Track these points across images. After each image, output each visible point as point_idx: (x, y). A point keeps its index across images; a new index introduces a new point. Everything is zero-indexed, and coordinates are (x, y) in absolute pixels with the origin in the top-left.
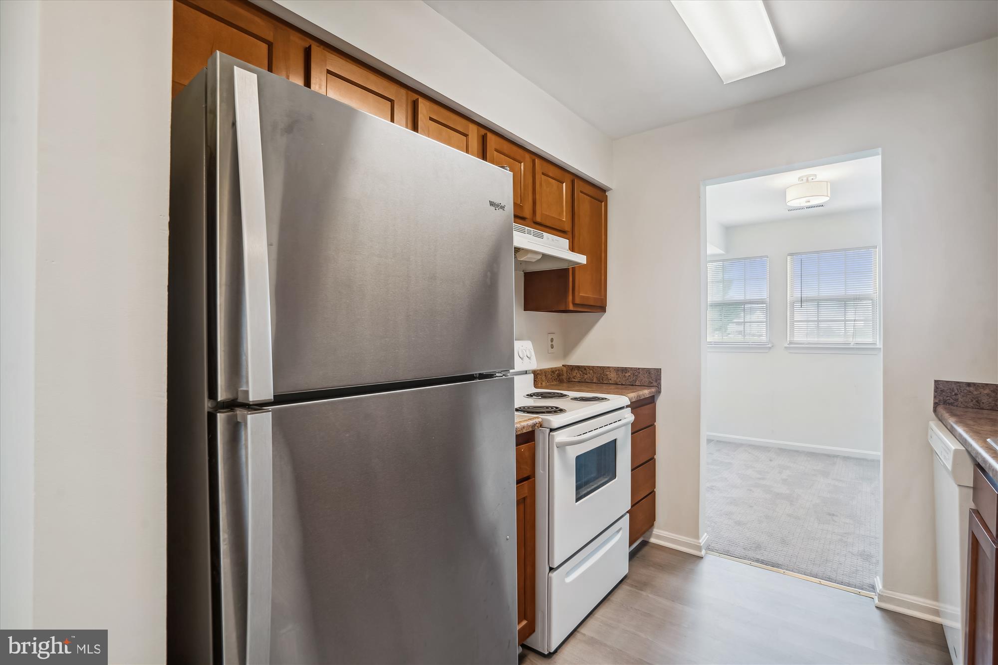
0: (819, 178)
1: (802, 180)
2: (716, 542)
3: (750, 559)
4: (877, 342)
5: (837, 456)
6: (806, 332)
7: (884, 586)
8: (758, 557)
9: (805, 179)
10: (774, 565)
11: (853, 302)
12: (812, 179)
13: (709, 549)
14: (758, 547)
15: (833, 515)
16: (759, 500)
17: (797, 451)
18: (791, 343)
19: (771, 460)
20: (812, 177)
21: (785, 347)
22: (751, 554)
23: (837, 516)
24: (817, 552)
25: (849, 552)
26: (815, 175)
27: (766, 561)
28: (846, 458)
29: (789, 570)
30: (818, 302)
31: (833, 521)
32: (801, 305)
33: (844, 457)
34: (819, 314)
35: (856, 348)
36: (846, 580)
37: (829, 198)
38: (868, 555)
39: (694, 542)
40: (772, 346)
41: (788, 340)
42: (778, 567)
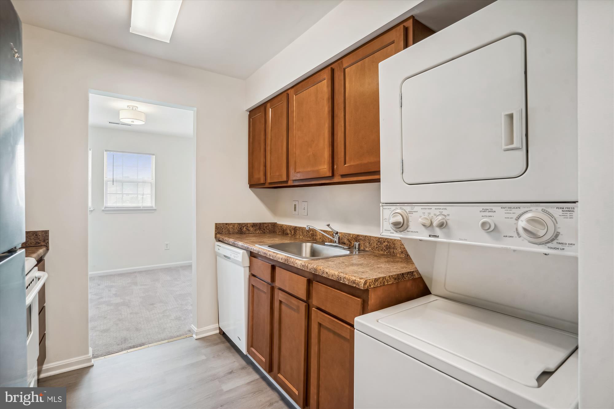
0: (139, 109)
1: (130, 108)
2: (97, 350)
3: (126, 349)
4: (153, 206)
5: (135, 272)
6: (116, 200)
7: (198, 328)
8: (130, 345)
9: (131, 107)
10: (141, 345)
11: (142, 184)
12: (135, 109)
13: (94, 357)
14: (125, 340)
15: (153, 304)
16: (108, 312)
17: (111, 275)
18: (105, 207)
19: (99, 285)
20: (136, 108)
21: (103, 210)
22: (124, 346)
23: (155, 304)
24: (157, 326)
25: (171, 319)
26: (137, 107)
27: (136, 345)
28: (140, 272)
29: (151, 344)
30: (122, 182)
31: (155, 307)
32: (113, 184)
33: (139, 272)
34: (123, 189)
35: (145, 210)
36: (178, 334)
37: (144, 123)
38: (179, 317)
39: (84, 358)
40: (94, 210)
41: (104, 205)
42: (144, 345)
